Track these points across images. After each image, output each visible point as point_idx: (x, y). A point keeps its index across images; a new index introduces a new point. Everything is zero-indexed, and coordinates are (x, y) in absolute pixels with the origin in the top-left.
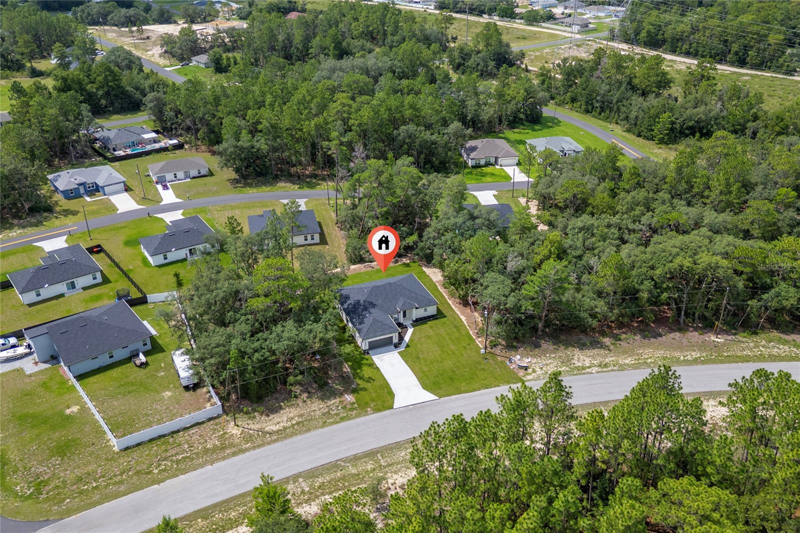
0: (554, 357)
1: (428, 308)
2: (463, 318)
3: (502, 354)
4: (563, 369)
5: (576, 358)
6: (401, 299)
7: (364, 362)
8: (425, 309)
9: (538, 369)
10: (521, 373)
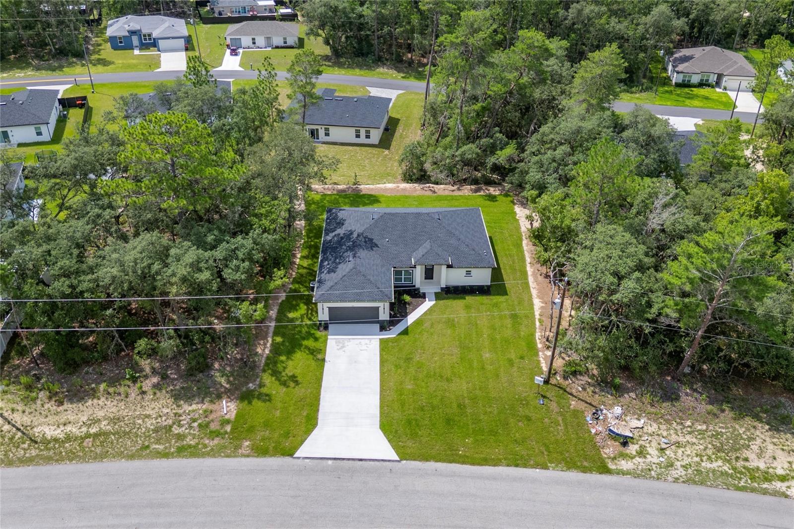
0: (702, 432)
1: (474, 272)
2: (537, 303)
3: (583, 395)
4: (715, 465)
5: (755, 448)
6: (427, 245)
7: (310, 343)
8: (468, 273)
9: (653, 451)
10: (610, 449)
